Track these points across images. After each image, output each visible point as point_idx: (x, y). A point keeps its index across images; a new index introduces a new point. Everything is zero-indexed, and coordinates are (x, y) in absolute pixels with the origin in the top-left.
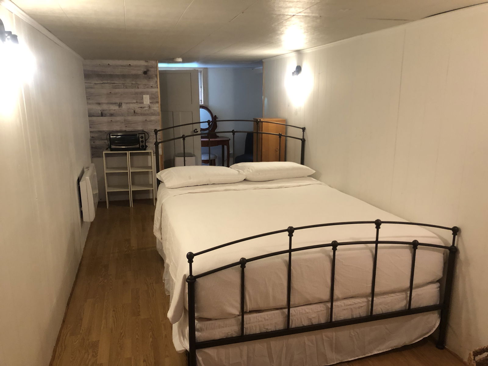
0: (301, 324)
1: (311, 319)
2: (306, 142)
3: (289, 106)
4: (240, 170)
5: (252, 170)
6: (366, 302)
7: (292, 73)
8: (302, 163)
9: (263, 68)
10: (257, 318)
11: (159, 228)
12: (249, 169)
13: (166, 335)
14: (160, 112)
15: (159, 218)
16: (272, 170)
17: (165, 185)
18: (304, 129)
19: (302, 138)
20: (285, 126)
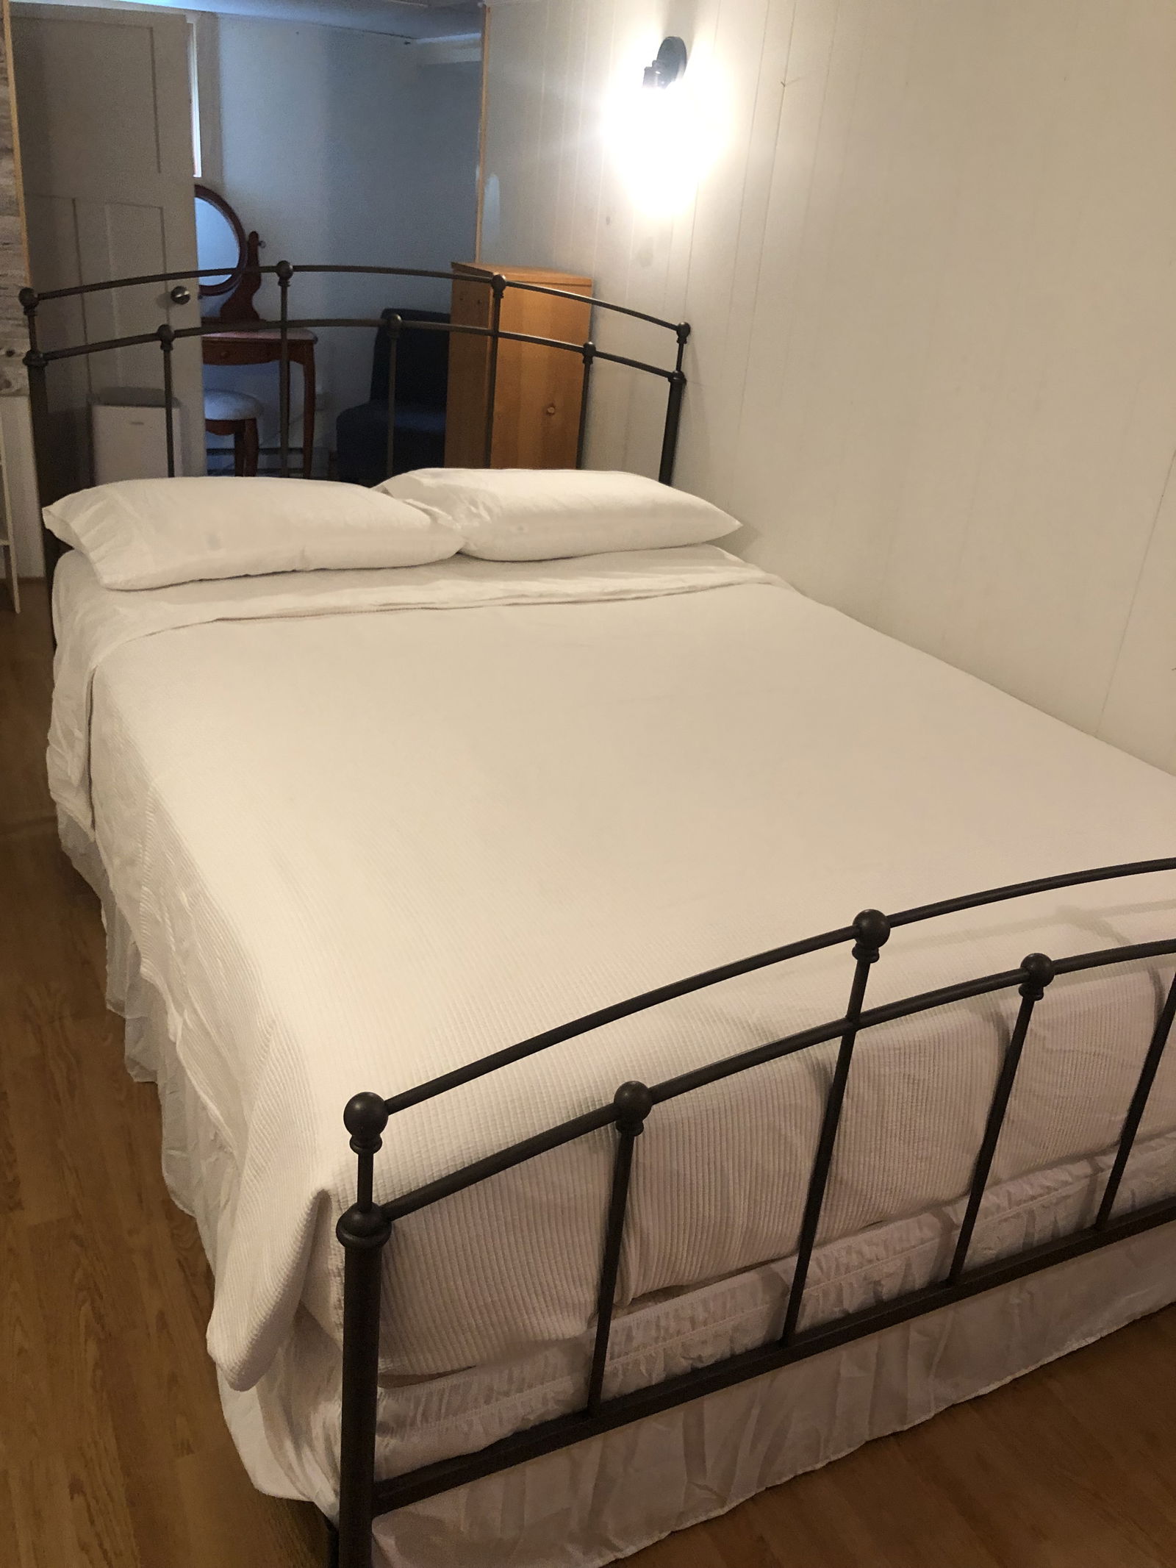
0: (837, 1309)
1: (878, 1283)
2: (690, 389)
3: (608, 220)
4: (435, 509)
5: (489, 510)
6: (1086, 1177)
7: (643, 72)
8: (666, 476)
9: (483, 39)
10: (658, 1326)
11: (82, 780)
12: (474, 503)
13: (161, 1316)
14: (22, 198)
15: (80, 735)
16: (570, 516)
17: (92, 574)
18: (683, 332)
19: (672, 368)
20: (590, 305)
